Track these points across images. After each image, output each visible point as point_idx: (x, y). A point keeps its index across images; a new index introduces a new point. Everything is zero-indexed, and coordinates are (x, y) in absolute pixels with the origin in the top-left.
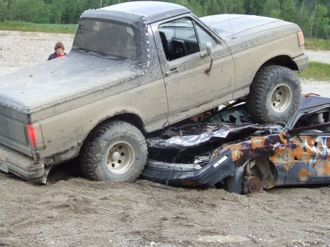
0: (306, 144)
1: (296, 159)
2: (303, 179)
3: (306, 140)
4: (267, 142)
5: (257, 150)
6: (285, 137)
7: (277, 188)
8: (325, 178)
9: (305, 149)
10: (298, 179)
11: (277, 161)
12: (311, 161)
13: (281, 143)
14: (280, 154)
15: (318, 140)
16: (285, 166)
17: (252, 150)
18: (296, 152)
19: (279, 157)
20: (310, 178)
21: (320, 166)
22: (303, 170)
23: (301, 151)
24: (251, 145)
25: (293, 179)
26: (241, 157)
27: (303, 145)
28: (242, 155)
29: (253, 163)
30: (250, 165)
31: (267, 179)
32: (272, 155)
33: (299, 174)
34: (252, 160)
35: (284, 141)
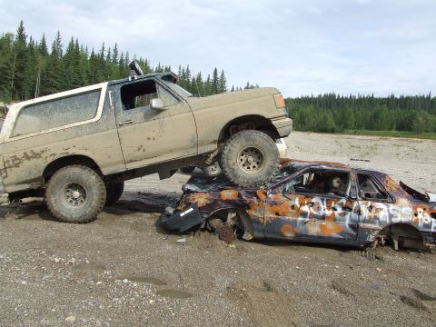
0: (297, 203)
1: (277, 214)
2: (289, 235)
3: (297, 199)
4: (239, 195)
5: (228, 201)
6: (266, 194)
7: (255, 240)
8: (319, 237)
9: (293, 207)
10: (282, 234)
11: (253, 213)
12: (300, 219)
13: (258, 198)
14: (258, 208)
15: (314, 200)
16: (262, 220)
17: (222, 200)
18: (276, 208)
19: (256, 211)
20: (298, 235)
21: (315, 225)
22: (286, 226)
23: (287, 208)
24: (219, 196)
25: (274, 232)
26: (207, 205)
27: (291, 203)
28: (208, 202)
29: (234, 215)
30: (231, 216)
31: (248, 231)
32: (249, 208)
33: (281, 229)
34: (233, 212)
35: (263, 197)
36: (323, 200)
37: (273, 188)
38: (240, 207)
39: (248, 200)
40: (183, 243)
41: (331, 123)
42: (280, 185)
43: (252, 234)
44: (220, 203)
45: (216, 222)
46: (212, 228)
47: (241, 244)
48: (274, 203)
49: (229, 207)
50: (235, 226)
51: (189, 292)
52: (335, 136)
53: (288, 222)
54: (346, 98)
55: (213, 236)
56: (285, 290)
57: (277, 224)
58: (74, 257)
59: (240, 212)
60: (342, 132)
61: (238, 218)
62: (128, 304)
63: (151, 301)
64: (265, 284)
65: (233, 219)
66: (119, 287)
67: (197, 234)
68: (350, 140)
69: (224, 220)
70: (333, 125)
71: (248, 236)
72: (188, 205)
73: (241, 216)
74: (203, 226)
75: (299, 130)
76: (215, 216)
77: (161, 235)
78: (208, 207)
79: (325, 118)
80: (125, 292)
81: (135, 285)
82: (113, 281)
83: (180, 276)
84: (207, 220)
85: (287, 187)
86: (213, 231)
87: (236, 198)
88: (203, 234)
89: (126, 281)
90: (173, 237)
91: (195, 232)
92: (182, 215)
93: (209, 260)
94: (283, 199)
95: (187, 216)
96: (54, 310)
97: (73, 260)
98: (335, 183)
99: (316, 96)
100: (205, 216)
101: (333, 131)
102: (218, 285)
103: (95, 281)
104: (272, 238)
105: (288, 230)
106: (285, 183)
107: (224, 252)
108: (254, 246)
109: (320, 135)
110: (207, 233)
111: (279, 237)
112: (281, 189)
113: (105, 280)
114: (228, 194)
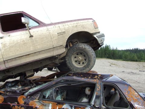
0: (50, 108)
15: (64, 107)
36: (71, 107)
39: (11, 105)
41: (136, 58)
52: (137, 62)
54: (142, 50)
60: (140, 61)
68: (143, 64)
70: (137, 59)
75: (124, 60)
79: (134, 57)
98: (87, 91)
99: (131, 49)
101: (136, 61)
109: (132, 62)
112: (38, 96)
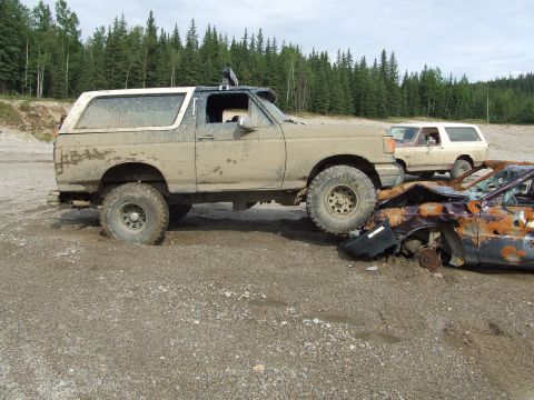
0: (522, 217)
1: (495, 232)
2: (512, 259)
3: (522, 212)
4: (445, 210)
5: (430, 218)
6: (479, 207)
7: (466, 267)
9: (517, 223)
10: (502, 258)
11: (463, 231)
12: (527, 238)
13: (469, 212)
14: (469, 226)
16: (475, 241)
17: (422, 217)
18: (495, 225)
19: (467, 228)
20: (524, 259)
22: (507, 247)
23: (509, 224)
24: (419, 212)
25: (492, 256)
26: (403, 223)
27: (515, 218)
28: (405, 219)
29: (437, 235)
30: (434, 237)
31: (457, 255)
32: (458, 225)
33: (502, 252)
34: (437, 231)
35: (476, 211)
37: (488, 199)
38: (446, 224)
39: (457, 216)
40: (374, 272)
42: (498, 195)
43: (463, 258)
44: (420, 220)
45: (414, 245)
46: (409, 251)
47: (448, 272)
48: (491, 219)
49: (430, 224)
50: (438, 249)
51: (396, 335)
53: (510, 242)
55: (411, 262)
56: (520, 334)
57: (496, 245)
58: (248, 290)
59: (445, 231)
61: (443, 239)
62: (324, 350)
63: (352, 347)
64: (492, 326)
65: (436, 240)
66: (309, 328)
67: (390, 259)
69: (425, 242)
71: (456, 261)
72: (378, 223)
73: (448, 237)
74: (398, 250)
76: (413, 237)
77: (346, 262)
78: (405, 226)
80: (318, 336)
81: (328, 325)
82: (300, 321)
83: (380, 314)
84: (403, 242)
85: (507, 196)
86: (410, 256)
87: (441, 213)
88: (398, 260)
89: (316, 321)
90: (360, 264)
91: (387, 257)
92: (370, 236)
93: (412, 294)
94: (503, 213)
95: (377, 236)
96: (237, 357)
97: (247, 294)
100: (401, 237)
102: (431, 326)
103: (279, 320)
104: (489, 263)
105: (510, 252)
106: (504, 192)
107: (429, 282)
108: (466, 275)
110: (403, 259)
111: (499, 262)
112: (499, 200)
113: (290, 320)
114: (429, 209)
